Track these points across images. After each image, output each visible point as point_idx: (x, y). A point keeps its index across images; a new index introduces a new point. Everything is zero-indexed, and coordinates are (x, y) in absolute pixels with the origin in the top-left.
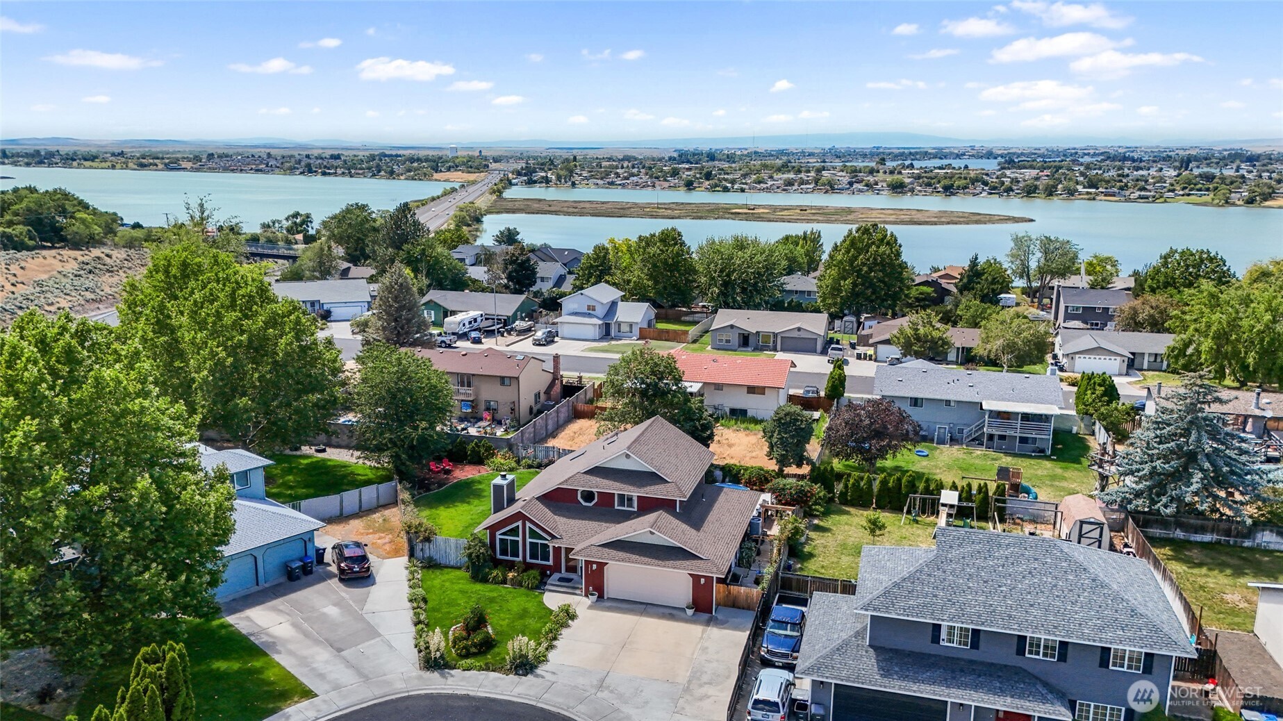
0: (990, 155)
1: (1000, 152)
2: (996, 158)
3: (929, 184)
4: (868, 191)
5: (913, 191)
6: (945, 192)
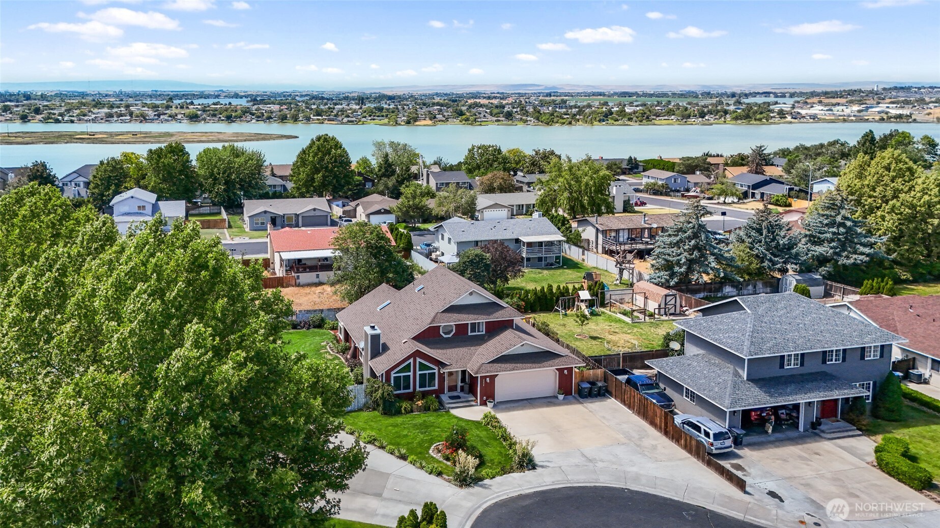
0: (237, 95)
1: (243, 94)
2: (243, 98)
3: (214, 115)
4: (172, 120)
5: (204, 120)
6: (227, 120)
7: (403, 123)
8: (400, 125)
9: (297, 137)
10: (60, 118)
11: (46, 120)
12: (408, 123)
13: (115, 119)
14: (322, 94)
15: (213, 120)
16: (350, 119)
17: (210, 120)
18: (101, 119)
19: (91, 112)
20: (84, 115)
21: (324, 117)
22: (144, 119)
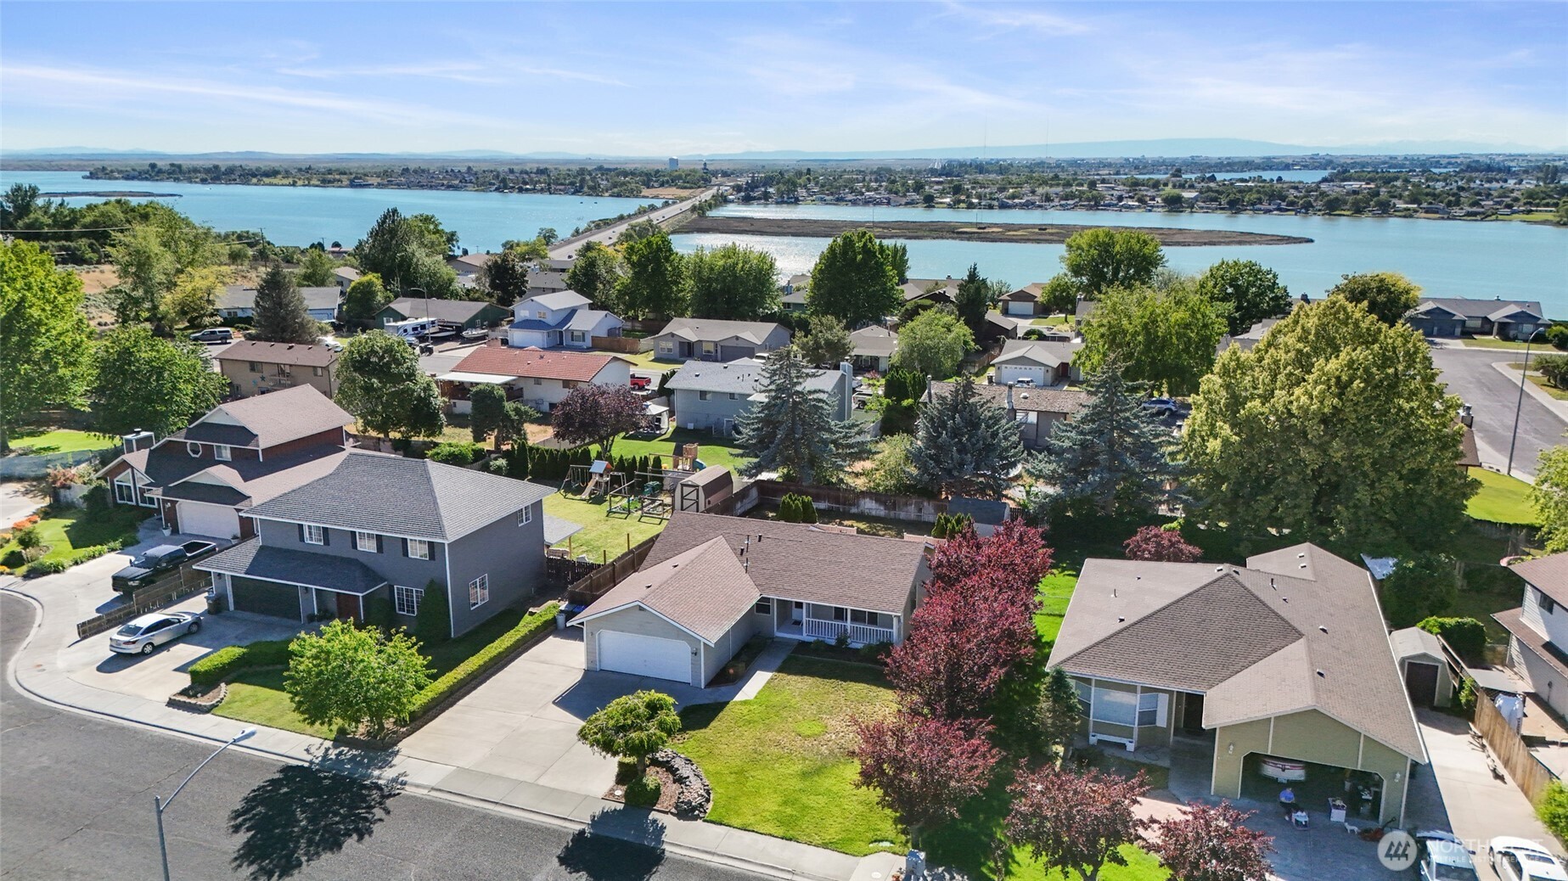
0: (1326, 164)
1: (1342, 161)
2: (1331, 168)
3: (1215, 199)
4: (1139, 207)
5: (1192, 207)
6: (1230, 209)
10: (976, 201)
11: (953, 205)
13: (1055, 203)
14: (1512, 161)
15: (1208, 208)
16: (1475, 209)
17: (1202, 208)
18: (1033, 204)
19: (1033, 192)
20: (1013, 197)
21: (1425, 205)
22: (1096, 204)
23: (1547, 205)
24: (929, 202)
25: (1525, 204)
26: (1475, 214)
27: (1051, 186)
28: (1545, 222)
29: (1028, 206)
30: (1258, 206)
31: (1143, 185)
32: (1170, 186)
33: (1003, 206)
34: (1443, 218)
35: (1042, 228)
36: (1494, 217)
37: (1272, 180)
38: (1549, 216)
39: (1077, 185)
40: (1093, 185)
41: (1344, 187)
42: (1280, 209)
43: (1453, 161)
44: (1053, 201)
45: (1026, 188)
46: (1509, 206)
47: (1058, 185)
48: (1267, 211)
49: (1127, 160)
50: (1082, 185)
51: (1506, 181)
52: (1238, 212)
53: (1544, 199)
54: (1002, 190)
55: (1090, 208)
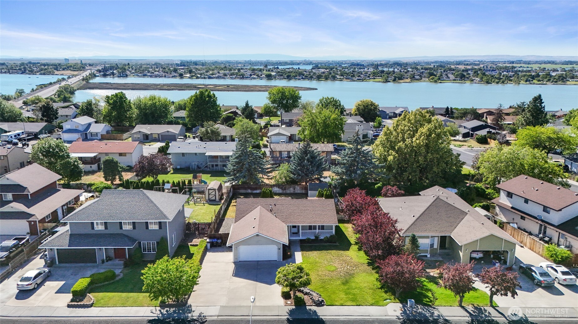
0: (310, 63)
1: (314, 62)
2: (313, 65)
3: (282, 75)
4: (257, 78)
5: (275, 78)
6: (287, 79)
7: (391, 81)
8: (389, 82)
9: (317, 89)
10: (199, 76)
11: (191, 77)
12: (394, 80)
13: (228, 76)
14: (363, 62)
15: (280, 78)
16: (359, 78)
17: (278, 78)
18: (220, 77)
19: (219, 73)
20: (213, 74)
21: (345, 77)
22: (243, 77)
23: (379, 76)
24: (181, 76)
25: (373, 76)
26: (360, 79)
27: (224, 70)
28: (379, 82)
29: (218, 78)
30: (296, 77)
31: (256, 70)
32: (265, 71)
33: (210, 78)
34: (351, 81)
35: (228, 86)
36: (365, 80)
37: (297, 69)
38: (380, 80)
39: (234, 70)
40: (239, 70)
41: (319, 71)
42: (303, 78)
43: (346, 62)
44: (227, 76)
45: (216, 71)
46: (369, 77)
47: (227, 70)
48: (299, 79)
49: (245, 61)
50: (235, 70)
51: (364, 69)
52: (290, 79)
53: (377, 74)
54: (207, 72)
55: (241, 78)
